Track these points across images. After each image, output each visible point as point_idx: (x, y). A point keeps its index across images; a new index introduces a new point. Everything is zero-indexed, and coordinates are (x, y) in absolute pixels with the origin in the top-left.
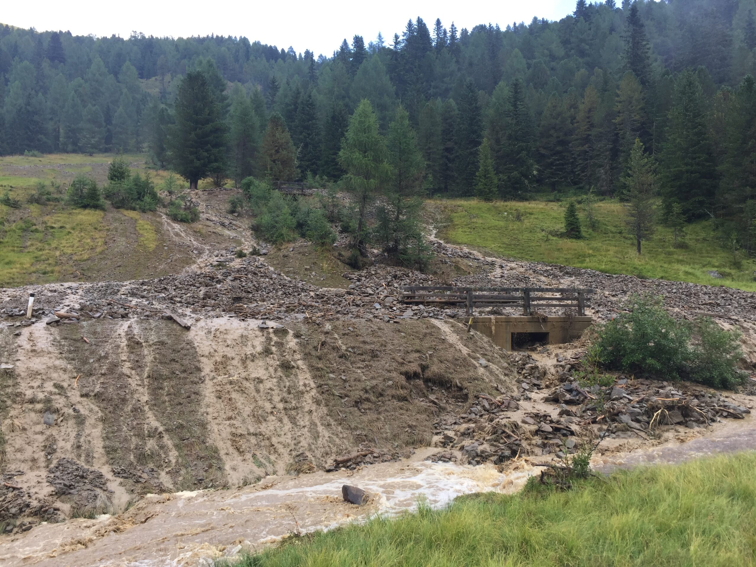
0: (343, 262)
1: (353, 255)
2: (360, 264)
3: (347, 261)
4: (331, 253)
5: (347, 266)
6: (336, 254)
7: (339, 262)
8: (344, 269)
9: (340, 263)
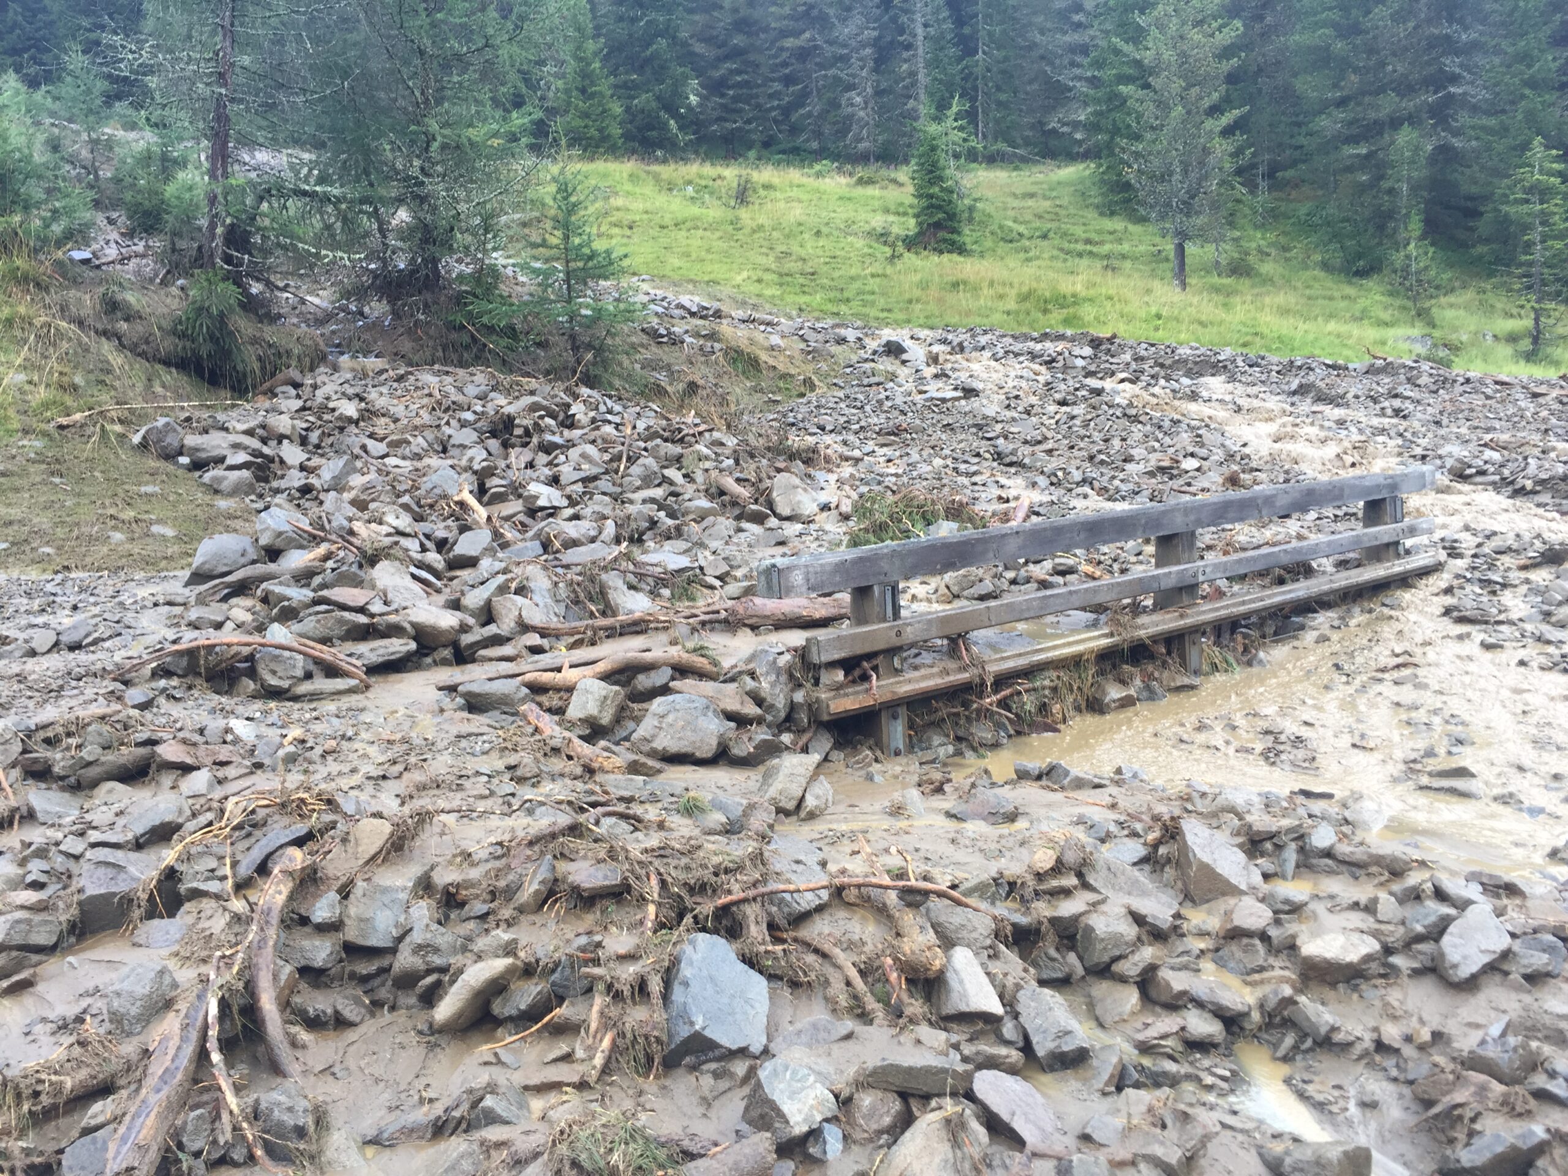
0: (140, 350)
1: (201, 310)
2: (249, 359)
3: (167, 345)
4: (53, 297)
5: (170, 376)
6: (87, 301)
7: (107, 349)
8: (148, 394)
9: (117, 359)
